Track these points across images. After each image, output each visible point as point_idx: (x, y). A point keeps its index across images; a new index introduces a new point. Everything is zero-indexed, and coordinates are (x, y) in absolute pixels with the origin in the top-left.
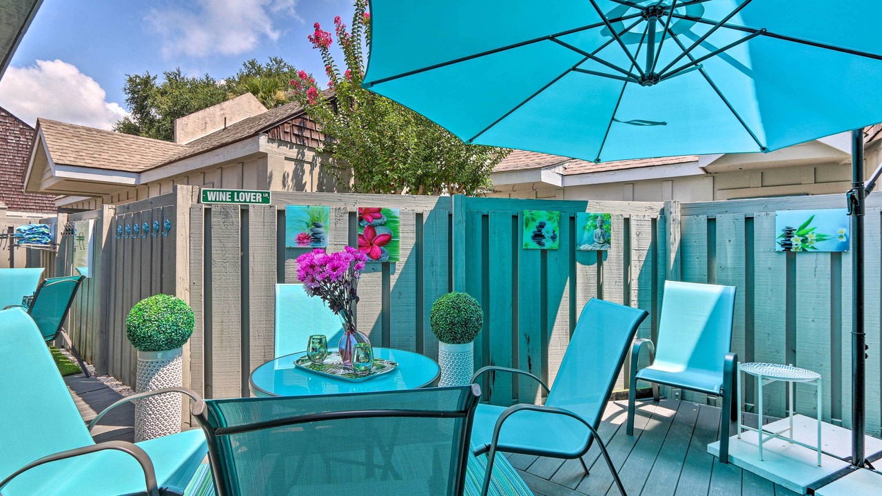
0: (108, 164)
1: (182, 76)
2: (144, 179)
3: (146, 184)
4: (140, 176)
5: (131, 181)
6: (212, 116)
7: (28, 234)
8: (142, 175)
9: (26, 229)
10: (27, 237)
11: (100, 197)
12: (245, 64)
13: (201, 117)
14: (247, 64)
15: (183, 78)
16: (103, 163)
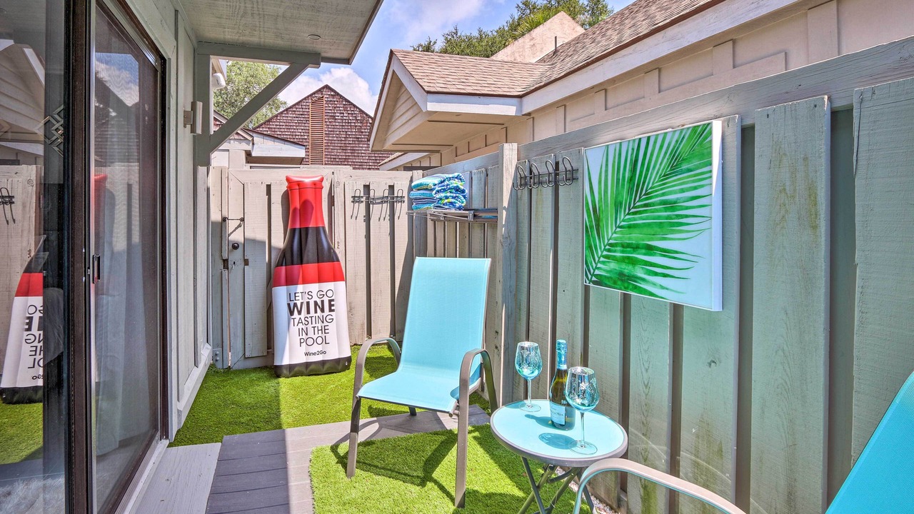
0: (480, 88)
1: (459, 34)
2: (531, 104)
3: (529, 114)
4: (521, 102)
5: (510, 110)
6: (521, 50)
7: (438, 191)
8: (525, 99)
9: (436, 182)
10: (438, 196)
11: (438, 151)
12: (518, 7)
13: (509, 53)
14: (521, 5)
15: (460, 36)
16: (475, 88)
